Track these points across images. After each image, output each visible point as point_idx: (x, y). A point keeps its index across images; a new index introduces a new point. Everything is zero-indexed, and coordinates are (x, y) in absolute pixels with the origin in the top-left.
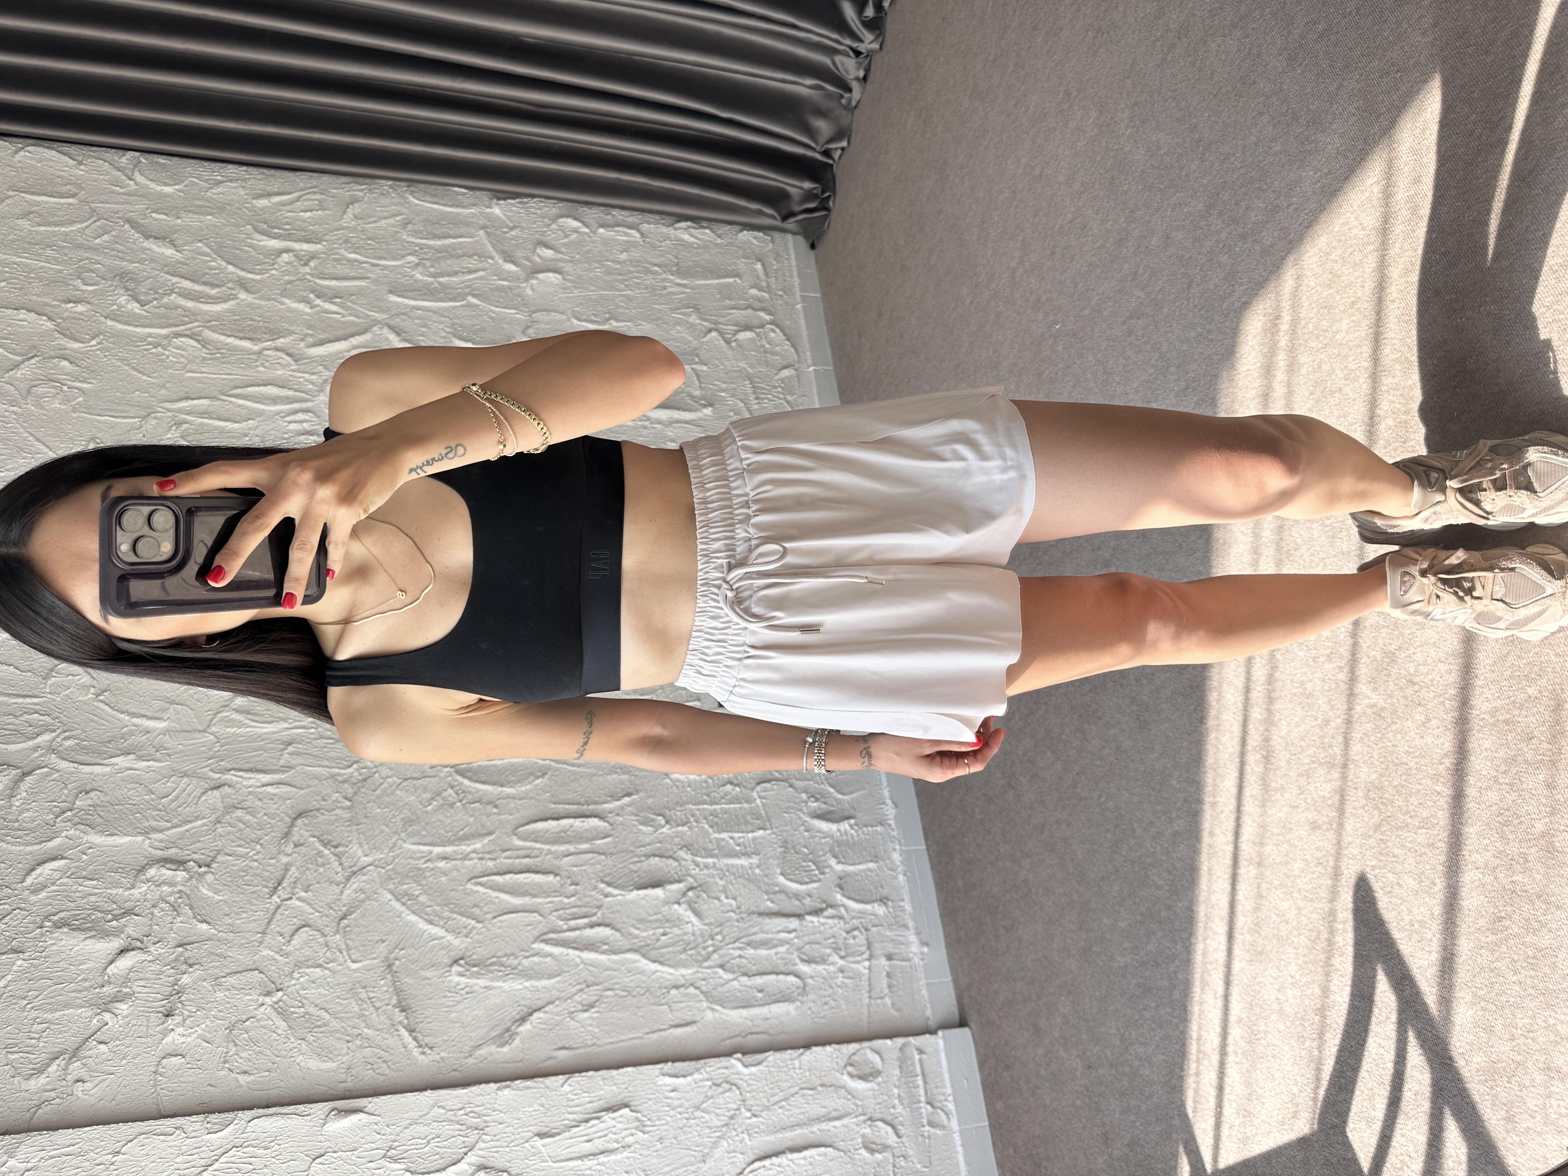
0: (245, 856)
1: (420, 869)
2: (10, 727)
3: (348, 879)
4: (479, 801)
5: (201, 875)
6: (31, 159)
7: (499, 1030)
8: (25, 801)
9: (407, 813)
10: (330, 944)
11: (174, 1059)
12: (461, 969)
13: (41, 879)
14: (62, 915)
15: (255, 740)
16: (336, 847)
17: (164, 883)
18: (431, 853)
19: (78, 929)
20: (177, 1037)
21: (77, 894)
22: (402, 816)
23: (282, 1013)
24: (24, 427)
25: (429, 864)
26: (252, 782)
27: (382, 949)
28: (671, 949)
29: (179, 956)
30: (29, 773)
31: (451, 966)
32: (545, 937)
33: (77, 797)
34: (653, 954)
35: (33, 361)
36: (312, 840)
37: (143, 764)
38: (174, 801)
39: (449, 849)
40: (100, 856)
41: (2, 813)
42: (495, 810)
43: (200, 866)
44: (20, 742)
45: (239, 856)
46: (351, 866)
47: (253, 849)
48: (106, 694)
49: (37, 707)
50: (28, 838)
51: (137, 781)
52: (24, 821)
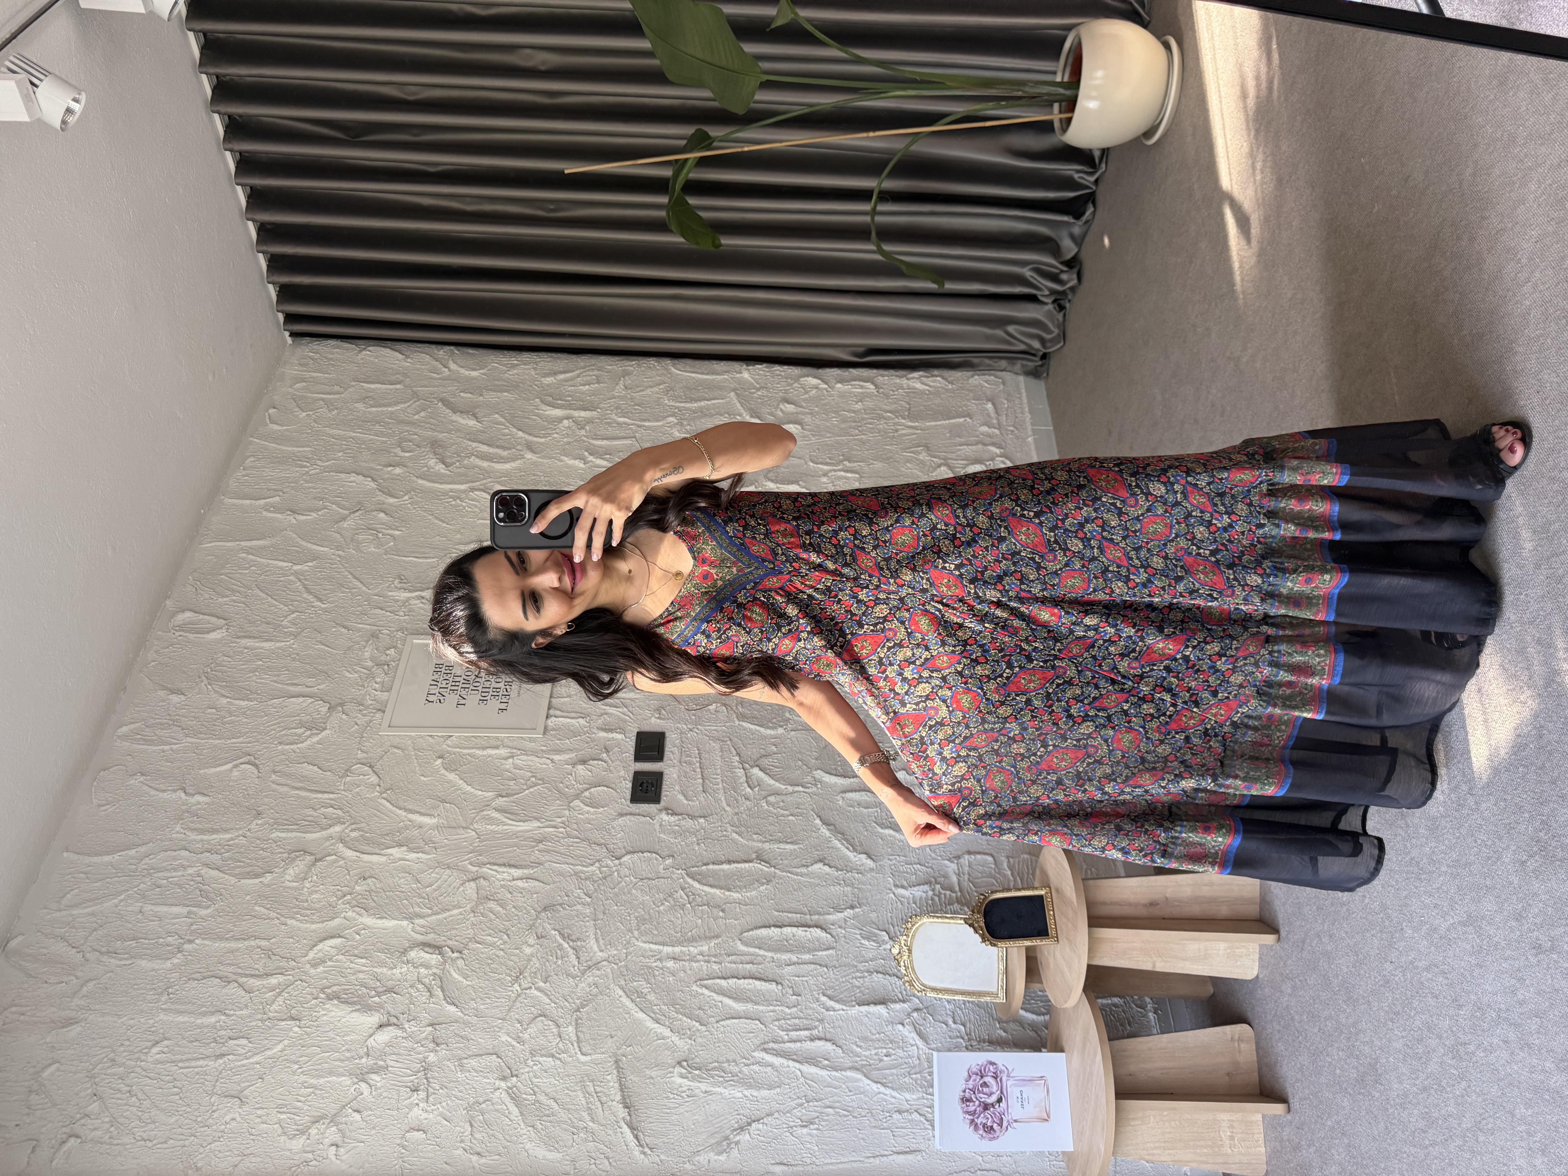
0: (492, 945)
1: (651, 968)
2: (309, 818)
3: (583, 973)
4: (707, 905)
5: (453, 960)
6: (370, 356)
7: (718, 1137)
8: (315, 884)
9: (640, 912)
10: (562, 1035)
11: (416, 1133)
12: (684, 1071)
13: (320, 954)
14: (335, 988)
15: (510, 838)
16: (574, 941)
17: (422, 965)
18: (660, 953)
19: (346, 1002)
20: (421, 1112)
21: (349, 971)
22: (636, 914)
23: (516, 1099)
24: (345, 567)
25: (658, 963)
26: (505, 876)
27: (611, 1044)
28: (894, 1071)
29: (430, 1034)
30: (320, 860)
31: (674, 1067)
32: (766, 1046)
33: (357, 883)
34: (875, 1074)
35: (357, 514)
36: (553, 932)
37: (413, 856)
38: (436, 890)
39: (678, 950)
40: (370, 937)
41: (296, 893)
42: (721, 914)
43: (453, 952)
44: (316, 832)
45: (488, 945)
46: (587, 961)
47: (501, 939)
48: (389, 792)
49: (332, 802)
50: (314, 917)
51: (407, 871)
52: (312, 901)
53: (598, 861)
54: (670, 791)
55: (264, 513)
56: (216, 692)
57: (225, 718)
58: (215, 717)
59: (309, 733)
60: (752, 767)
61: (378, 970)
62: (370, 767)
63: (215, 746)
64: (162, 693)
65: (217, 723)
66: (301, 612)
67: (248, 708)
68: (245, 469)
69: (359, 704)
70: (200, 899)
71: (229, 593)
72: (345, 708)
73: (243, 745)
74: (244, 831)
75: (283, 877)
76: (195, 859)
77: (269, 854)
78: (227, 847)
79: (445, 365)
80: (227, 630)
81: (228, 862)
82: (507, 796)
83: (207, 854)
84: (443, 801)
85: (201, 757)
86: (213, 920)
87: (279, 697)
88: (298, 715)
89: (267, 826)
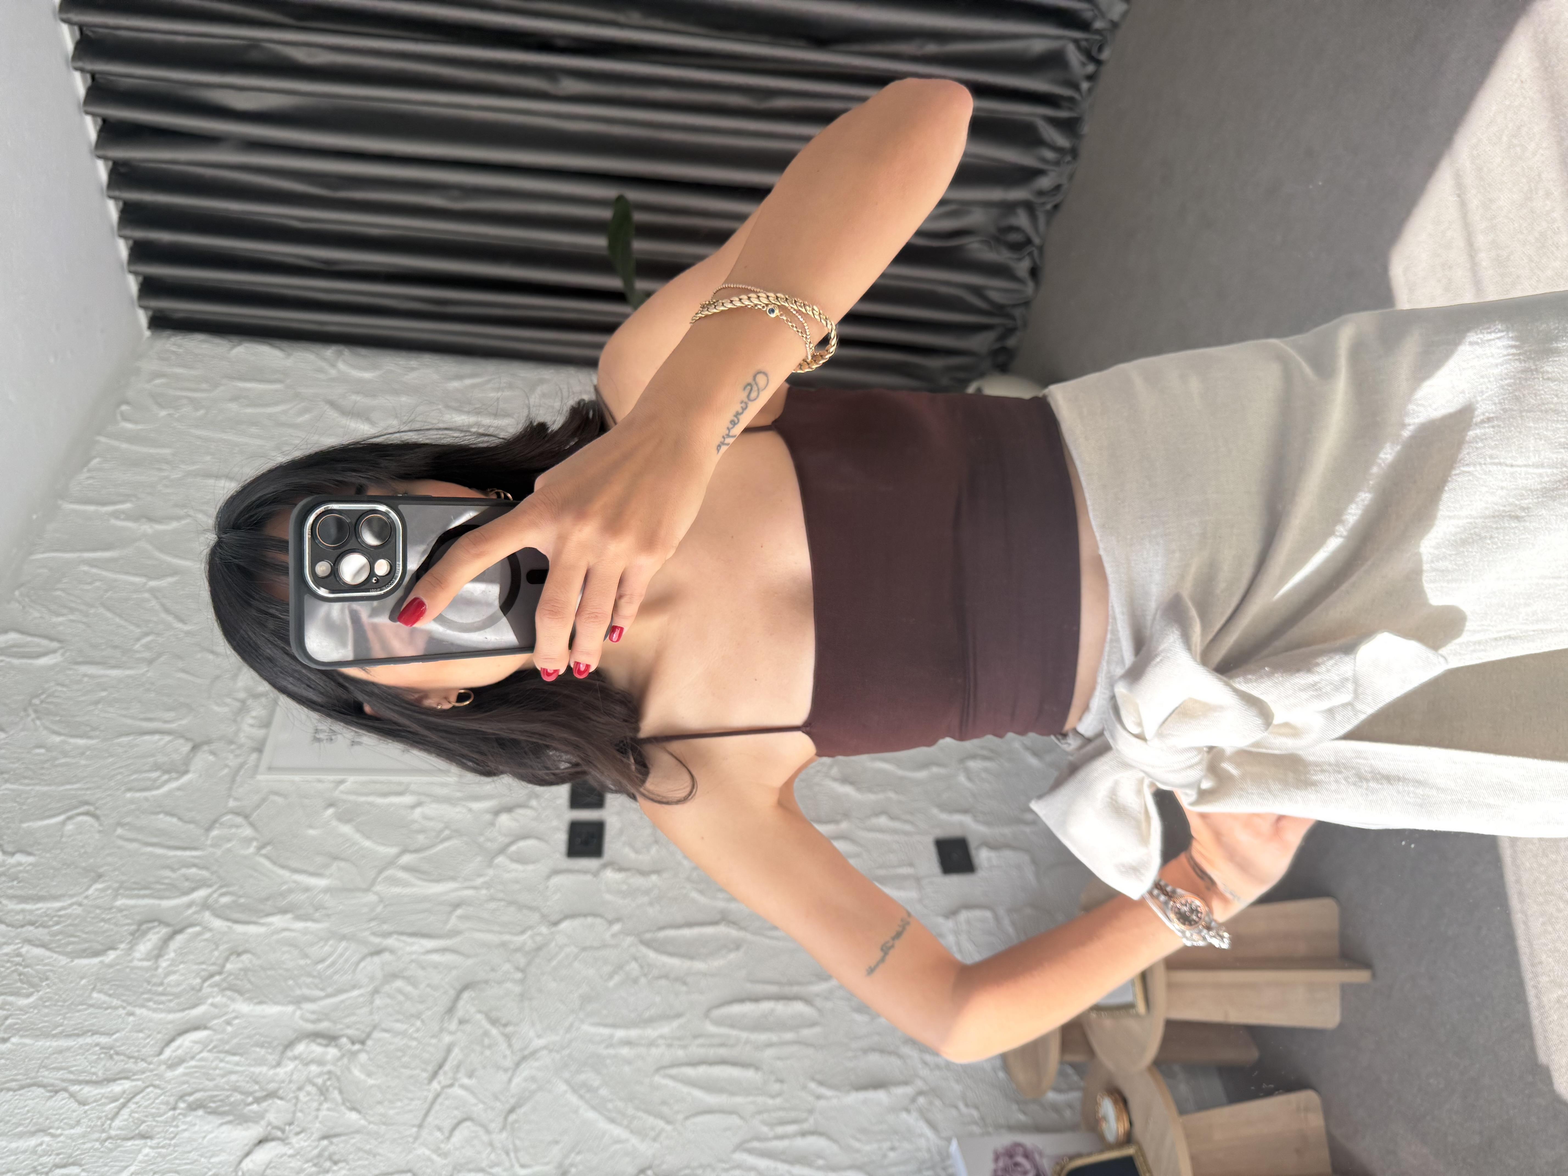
0: (404, 1034)
1: (600, 1055)
2: (167, 881)
3: (518, 1065)
4: (666, 976)
5: (354, 1053)
8: (173, 963)
9: (585, 989)
10: (495, 1143)
13: (180, 1052)
14: (198, 1095)
16: (505, 1025)
17: (312, 1061)
18: (611, 1037)
19: (214, 1113)
21: (217, 1072)
22: (580, 992)
25: (610, 1051)
26: (415, 948)
27: (556, 1152)
29: (324, 1149)
30: (180, 931)
32: (747, 1146)
33: (227, 959)
36: (479, 1016)
37: (300, 925)
38: (329, 967)
39: (633, 1033)
40: (245, 1028)
41: (147, 975)
42: (684, 989)
43: (353, 1043)
44: (175, 897)
45: (396, 1033)
46: (522, 1050)
47: (412, 1025)
48: (269, 848)
49: (196, 861)
50: (172, 1005)
51: (292, 944)
52: (169, 985)
53: (530, 928)
54: (612, 843)
55: (113, 521)
56: (46, 728)
57: (57, 759)
58: (43, 758)
59: (166, 777)
61: (257, 1070)
62: (246, 817)
63: (44, 794)
65: (46, 766)
66: (158, 634)
67: (88, 748)
68: (89, 471)
69: (231, 742)
70: (19, 984)
71: (65, 611)
72: (213, 747)
73: (80, 792)
74: (79, 899)
75: (130, 955)
76: (12, 934)
77: (112, 927)
78: (55, 919)
79: (333, 366)
80: (63, 655)
81: (58, 938)
82: (416, 851)
83: (31, 928)
84: (336, 858)
85: (24, 807)
86: (36, 1011)
87: (128, 734)
88: (153, 755)
89: (109, 892)
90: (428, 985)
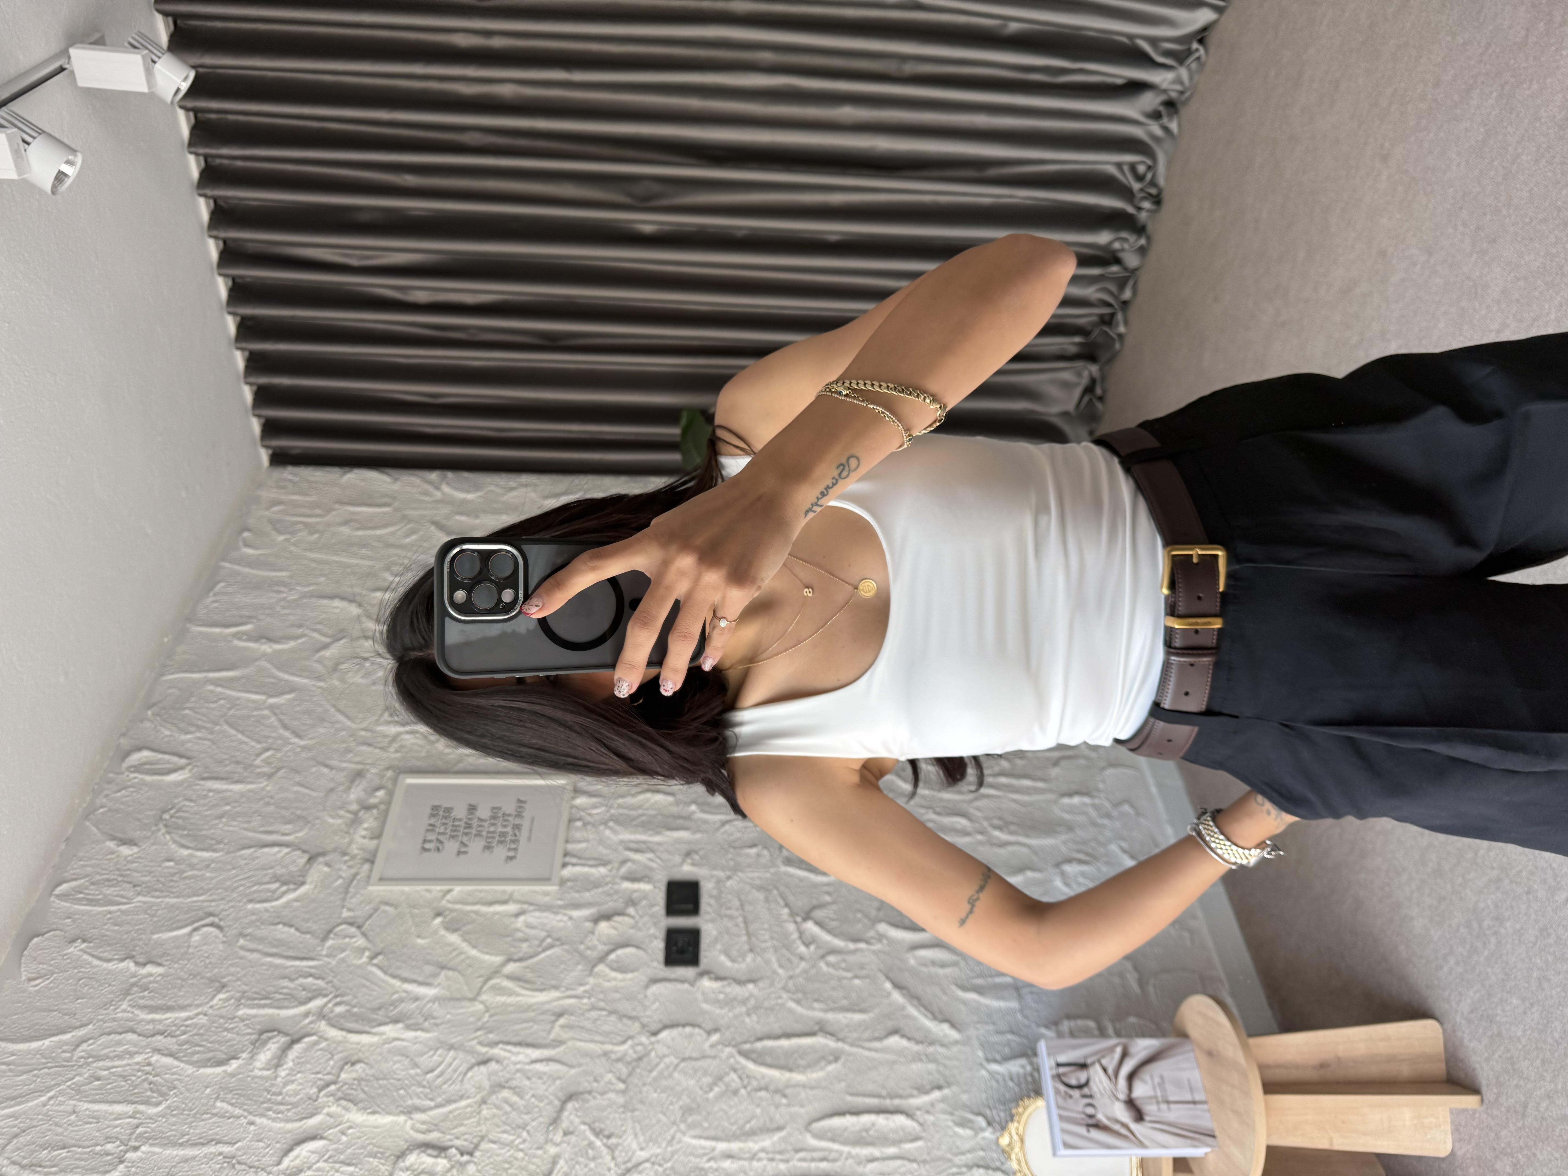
0: (510, 1145)
1: (703, 1169)
2: (285, 991)
4: (766, 1088)
5: (463, 1165)
6: (355, 479)
8: (291, 1072)
9: (685, 1100)
13: (298, 1162)
15: (525, 1011)
16: (609, 1137)
17: (423, 1172)
18: (713, 1149)
22: (681, 1103)
24: (327, 700)
25: (712, 1164)
26: (521, 1058)
30: (298, 1040)
33: (342, 1069)
36: (583, 1127)
37: (411, 1034)
38: (438, 1077)
39: (735, 1146)
40: (360, 1138)
41: (267, 1084)
42: (784, 1101)
43: (462, 1154)
44: (293, 1007)
45: (504, 1145)
46: (625, 1163)
47: (519, 1136)
48: (380, 957)
49: (313, 971)
50: (290, 1114)
51: (402, 1053)
52: (287, 1094)
53: (631, 1037)
54: (708, 952)
55: (236, 642)
56: (175, 842)
57: (185, 872)
58: (172, 871)
59: (284, 888)
60: (806, 919)
62: (359, 927)
63: (173, 906)
64: (111, 845)
65: (175, 878)
66: (277, 750)
67: (213, 861)
68: (215, 595)
69: (344, 854)
70: (149, 1093)
71: (193, 729)
72: (327, 858)
73: (205, 904)
74: (205, 1009)
75: (251, 1064)
76: (144, 1043)
77: (235, 1036)
78: (183, 1028)
79: (438, 488)
80: (191, 771)
81: (185, 1047)
82: (520, 960)
83: (160, 1038)
84: (443, 967)
85: (155, 919)
86: (164, 1120)
87: (250, 847)
88: (272, 867)
89: (233, 1001)
90: (533, 1096)
